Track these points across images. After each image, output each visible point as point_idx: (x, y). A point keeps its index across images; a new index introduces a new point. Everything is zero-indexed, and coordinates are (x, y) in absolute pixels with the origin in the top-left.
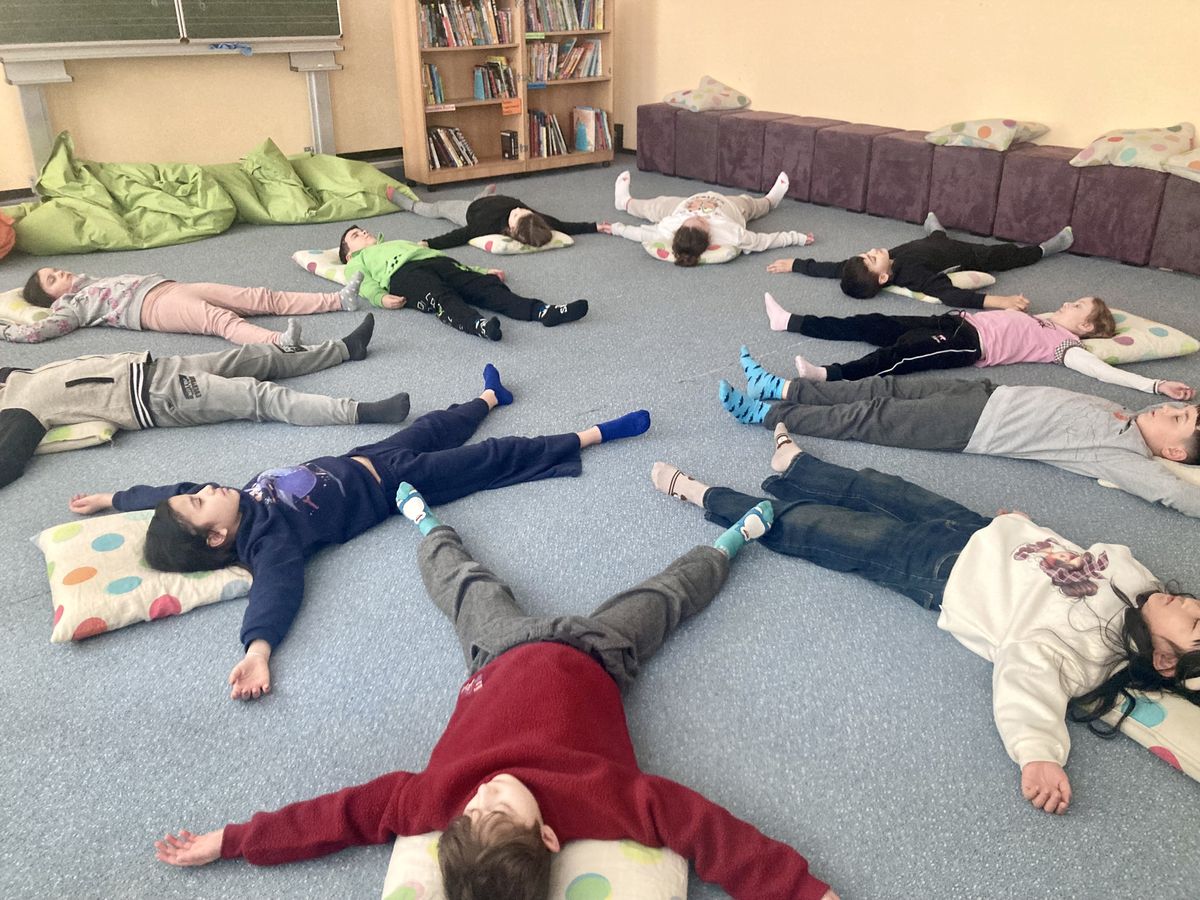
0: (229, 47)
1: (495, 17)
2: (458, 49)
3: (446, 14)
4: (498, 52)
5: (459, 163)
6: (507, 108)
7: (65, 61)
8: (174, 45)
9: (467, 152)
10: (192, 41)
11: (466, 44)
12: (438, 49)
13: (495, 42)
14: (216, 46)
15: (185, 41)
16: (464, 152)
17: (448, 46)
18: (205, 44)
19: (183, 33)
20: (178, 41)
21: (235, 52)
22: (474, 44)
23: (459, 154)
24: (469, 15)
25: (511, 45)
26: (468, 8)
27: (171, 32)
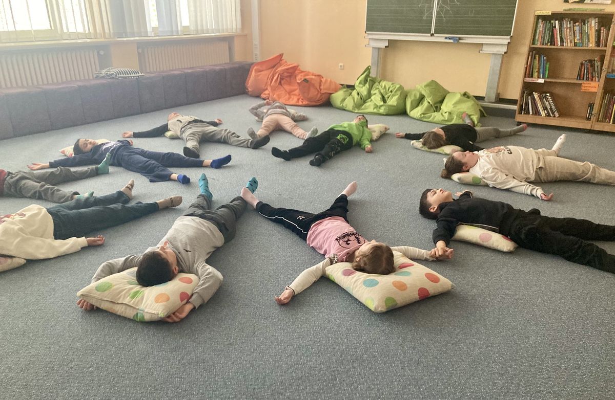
0: (450, 39)
1: (596, 30)
2: (562, 47)
3: (557, 27)
4: (593, 51)
5: (543, 113)
6: (585, 87)
7: (389, 40)
8: (428, 36)
9: (551, 109)
10: (435, 35)
11: (568, 45)
12: (549, 46)
13: (592, 45)
14: (446, 38)
15: (432, 35)
16: (549, 107)
17: (554, 45)
18: (443, 37)
19: (433, 31)
20: (429, 35)
21: (451, 41)
22: (575, 46)
23: (545, 108)
24: (577, 28)
25: (603, 48)
26: (577, 24)
27: (428, 31)
